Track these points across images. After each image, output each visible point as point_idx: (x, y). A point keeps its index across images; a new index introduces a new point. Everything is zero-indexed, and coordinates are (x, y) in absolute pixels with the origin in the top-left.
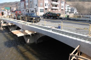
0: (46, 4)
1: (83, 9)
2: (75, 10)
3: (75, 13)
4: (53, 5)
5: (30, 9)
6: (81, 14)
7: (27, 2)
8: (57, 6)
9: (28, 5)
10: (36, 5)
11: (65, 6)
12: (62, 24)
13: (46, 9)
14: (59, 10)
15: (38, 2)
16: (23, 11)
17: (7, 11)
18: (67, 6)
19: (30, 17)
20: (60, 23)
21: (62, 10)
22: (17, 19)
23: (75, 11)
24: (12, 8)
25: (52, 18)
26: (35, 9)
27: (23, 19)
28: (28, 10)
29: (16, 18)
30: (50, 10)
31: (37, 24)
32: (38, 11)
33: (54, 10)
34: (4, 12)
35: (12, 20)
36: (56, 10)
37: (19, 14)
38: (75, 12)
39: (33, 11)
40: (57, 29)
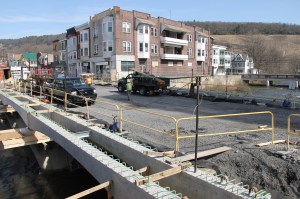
0: (141, 45)
1: (277, 58)
2: (247, 62)
3: (246, 72)
4: (167, 49)
5: (93, 60)
6: (267, 76)
7: (86, 39)
8: (183, 51)
9: (86, 49)
10: (110, 49)
11: (210, 51)
13: (143, 61)
14: (190, 64)
15: (115, 39)
18: (217, 52)
21: (199, 63)
23: (248, 66)
24: (42, 56)
25: (142, 91)
26: (108, 60)
28: (86, 65)
29: (31, 90)
30: (155, 64)
32: (115, 68)
33: (171, 65)
34: (13, 68)
36: (180, 65)
37: (44, 77)
38: (247, 68)
39: (101, 67)
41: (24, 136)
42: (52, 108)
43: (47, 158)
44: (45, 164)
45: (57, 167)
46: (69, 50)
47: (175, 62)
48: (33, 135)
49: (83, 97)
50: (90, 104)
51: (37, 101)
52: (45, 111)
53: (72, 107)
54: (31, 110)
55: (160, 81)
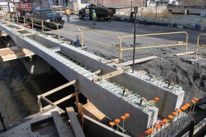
19: (41, 17)
32: (77, 2)
38: (171, 1)
39: (66, 1)
41: (16, 52)
42: (33, 32)
43: (33, 66)
44: (32, 71)
45: (40, 72)
48: (22, 51)
49: (54, 23)
50: (60, 27)
51: (22, 27)
52: (29, 34)
53: (47, 30)
54: (19, 34)
55: (108, 10)
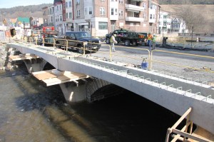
0: (112, 10)
1: (201, 21)
2: (182, 24)
3: (180, 32)
4: (129, 13)
5: (76, 21)
6: (197, 35)
7: (70, 6)
8: (140, 15)
9: (70, 13)
10: (90, 13)
11: (158, 15)
12: (151, 57)
13: (113, 22)
14: (144, 25)
15: (94, 5)
16: (61, 25)
17: (22, 25)
18: (162, 16)
19: (76, 39)
20: (145, 56)
21: (151, 24)
22: (46, 45)
23: (182, 27)
24: (34, 19)
25: (127, 43)
26: (89, 21)
27: (59, 45)
28: (71, 25)
29: (44, 42)
30: (122, 25)
31: (91, 57)
32: (95, 27)
33: (132, 25)
34: (16, 28)
35: (34, 47)
36: (138, 25)
37: (51, 33)
38: (181, 29)
39: (83, 26)
40: (139, 70)
43: (72, 93)
44: (71, 98)
45: (79, 99)
46: (56, 14)
47: (135, 23)
